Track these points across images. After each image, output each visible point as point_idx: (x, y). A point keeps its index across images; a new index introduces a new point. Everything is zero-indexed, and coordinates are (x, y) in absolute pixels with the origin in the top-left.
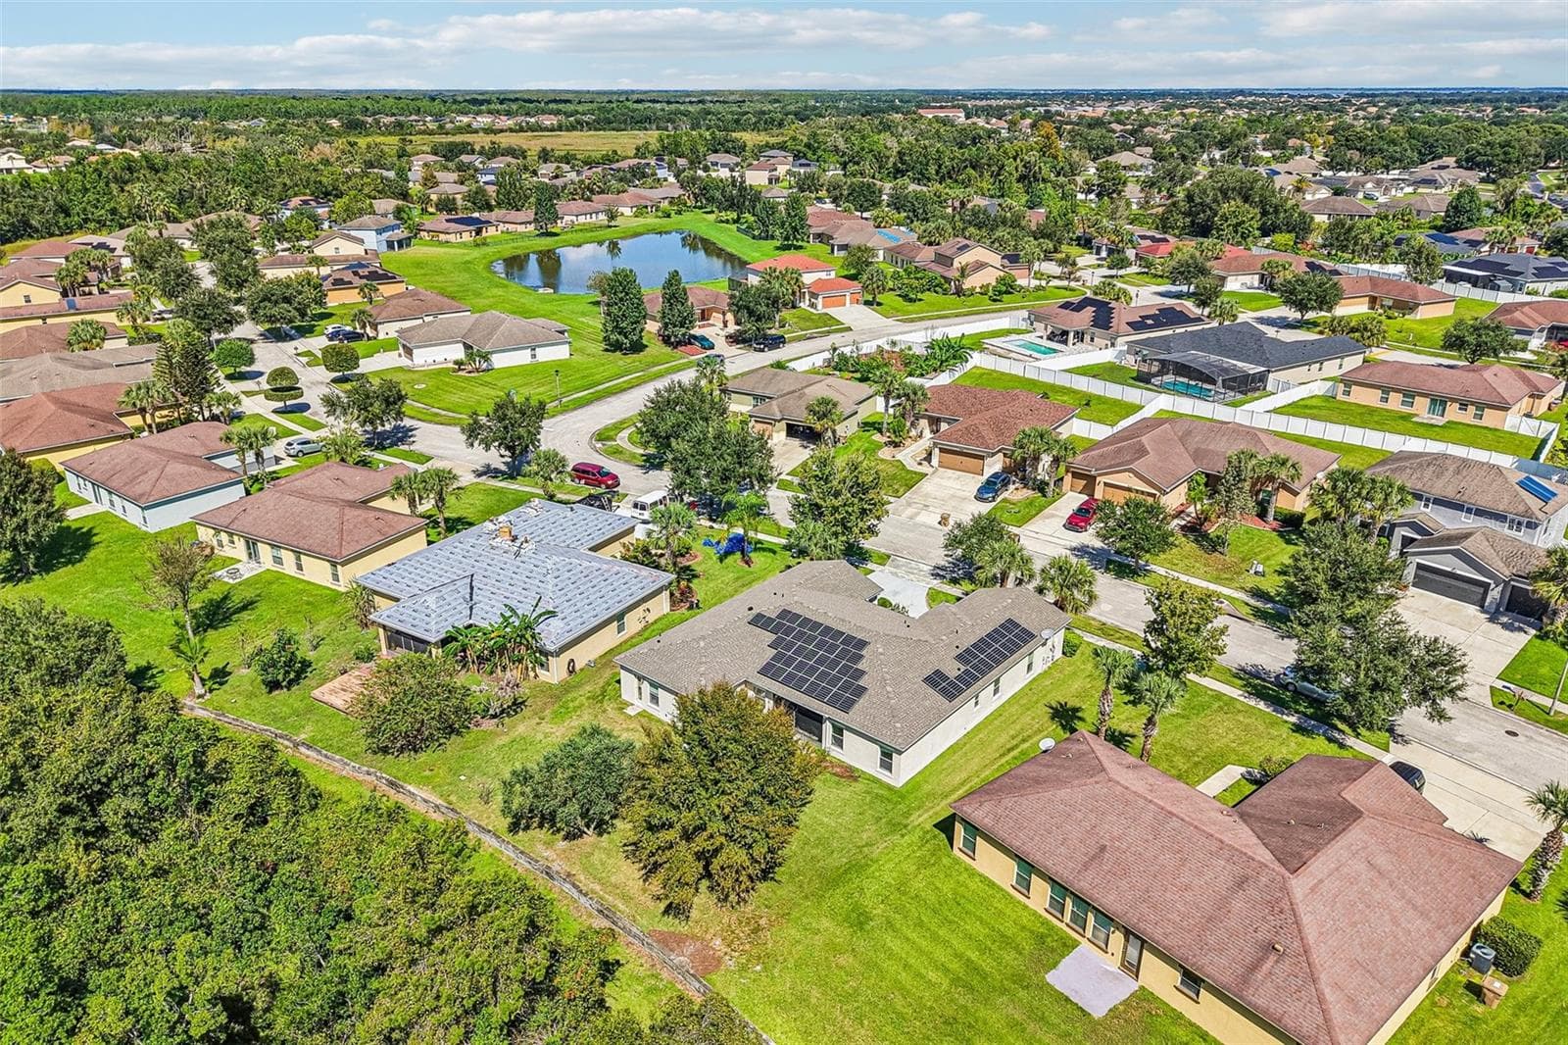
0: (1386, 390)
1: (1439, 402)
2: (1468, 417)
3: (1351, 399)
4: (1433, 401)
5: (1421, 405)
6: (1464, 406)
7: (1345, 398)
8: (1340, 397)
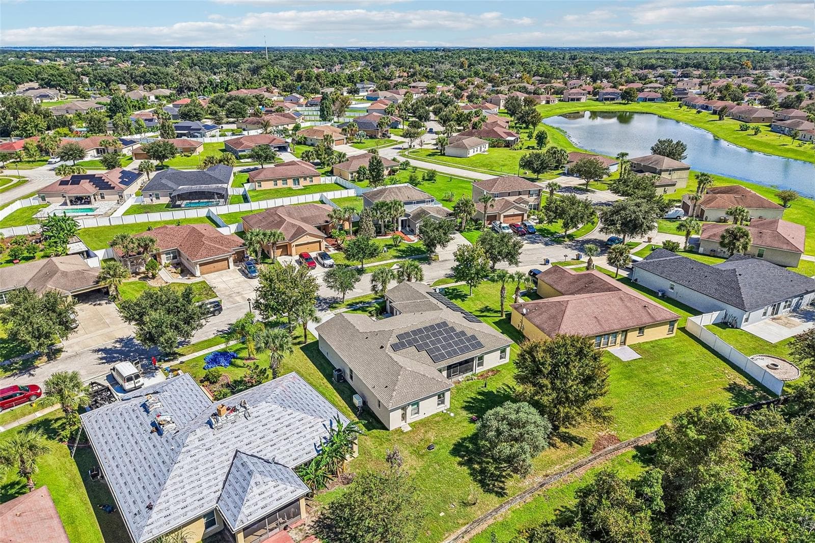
0: (275, 180)
1: (296, 180)
2: (307, 182)
3: (262, 188)
4: (294, 180)
5: (290, 183)
6: (305, 179)
7: (260, 189)
8: (258, 189)
